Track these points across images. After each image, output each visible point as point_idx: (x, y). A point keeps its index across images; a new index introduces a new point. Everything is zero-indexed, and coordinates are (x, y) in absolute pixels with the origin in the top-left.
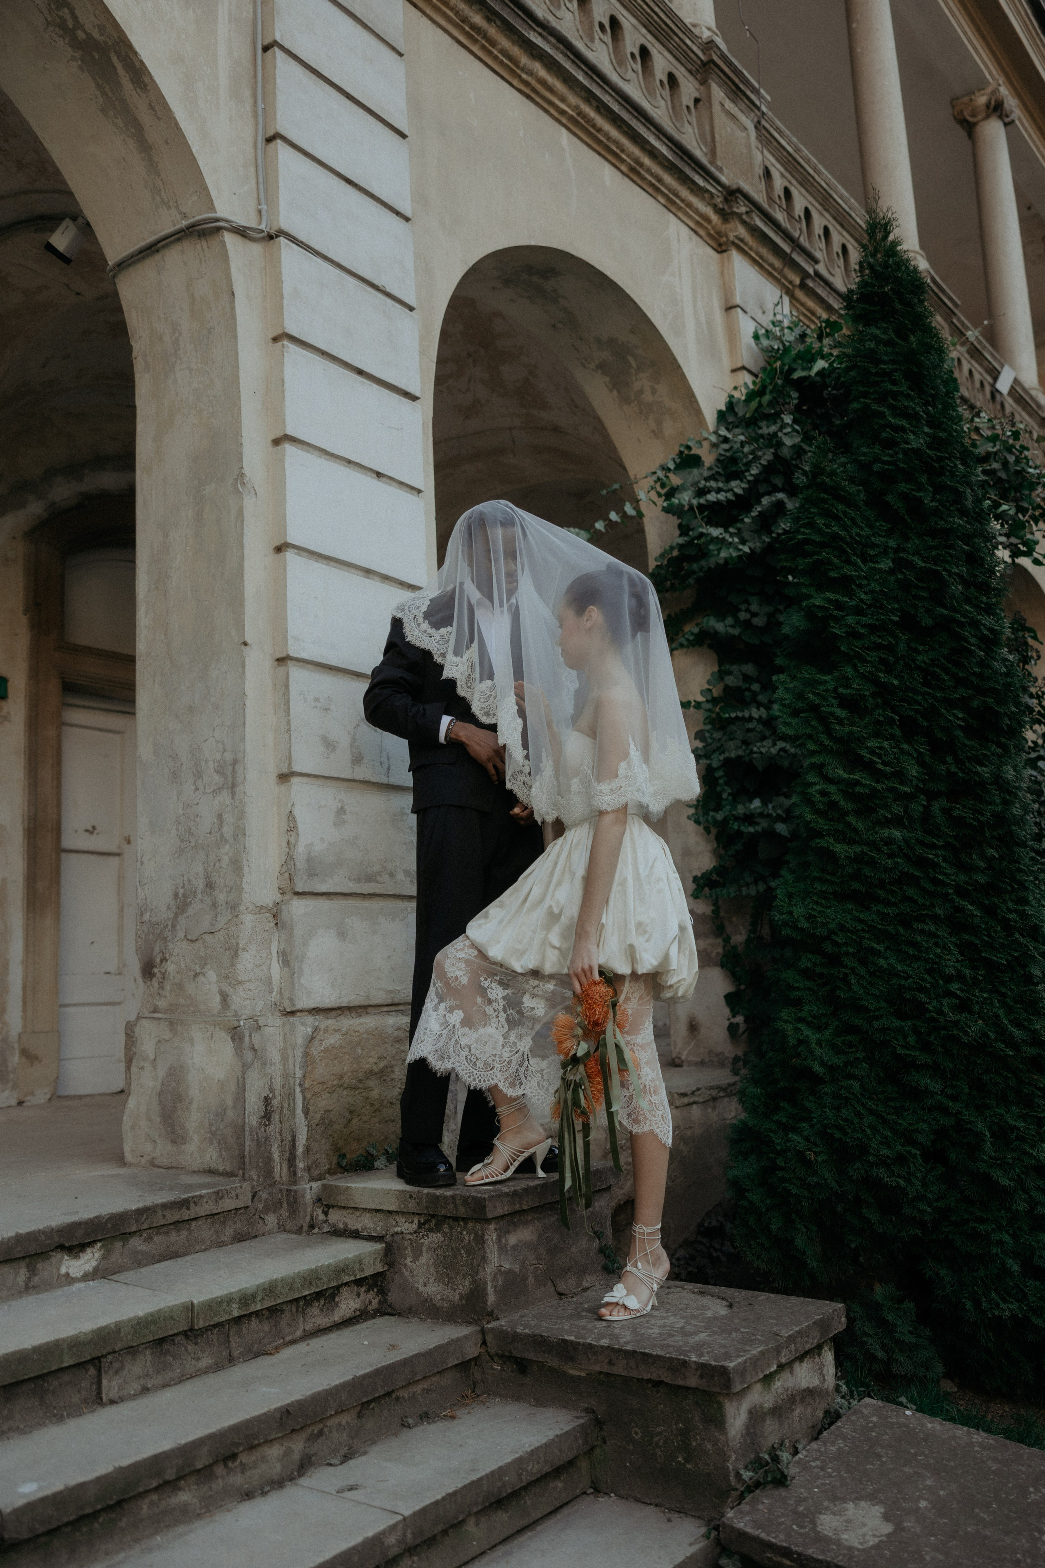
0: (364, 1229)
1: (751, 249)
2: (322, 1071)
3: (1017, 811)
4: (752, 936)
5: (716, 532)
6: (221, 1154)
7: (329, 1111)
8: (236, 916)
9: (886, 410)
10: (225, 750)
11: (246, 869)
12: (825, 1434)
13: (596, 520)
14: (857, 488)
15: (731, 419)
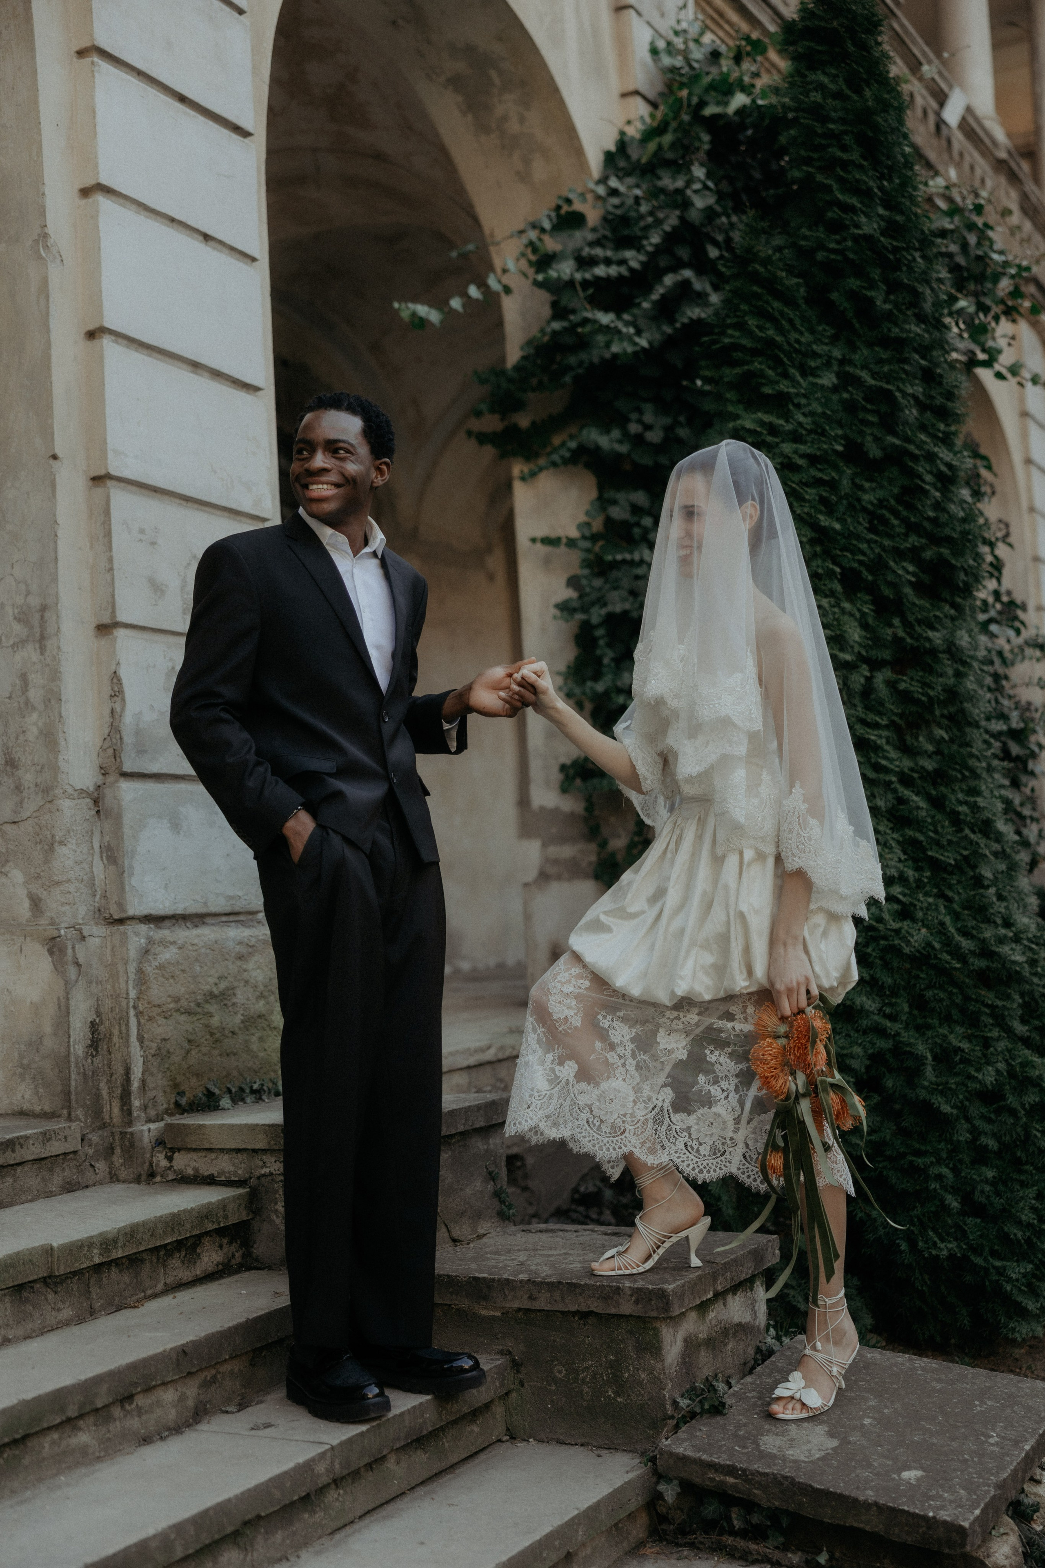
0: (222, 1173)
2: (158, 992)
3: (970, 684)
4: (636, 839)
5: (605, 318)
6: (37, 1091)
7: (165, 1040)
8: (50, 802)
9: (832, 182)
10: (28, 593)
11: (62, 742)
12: (759, 1368)
13: (453, 296)
14: (796, 280)
15: (622, 164)
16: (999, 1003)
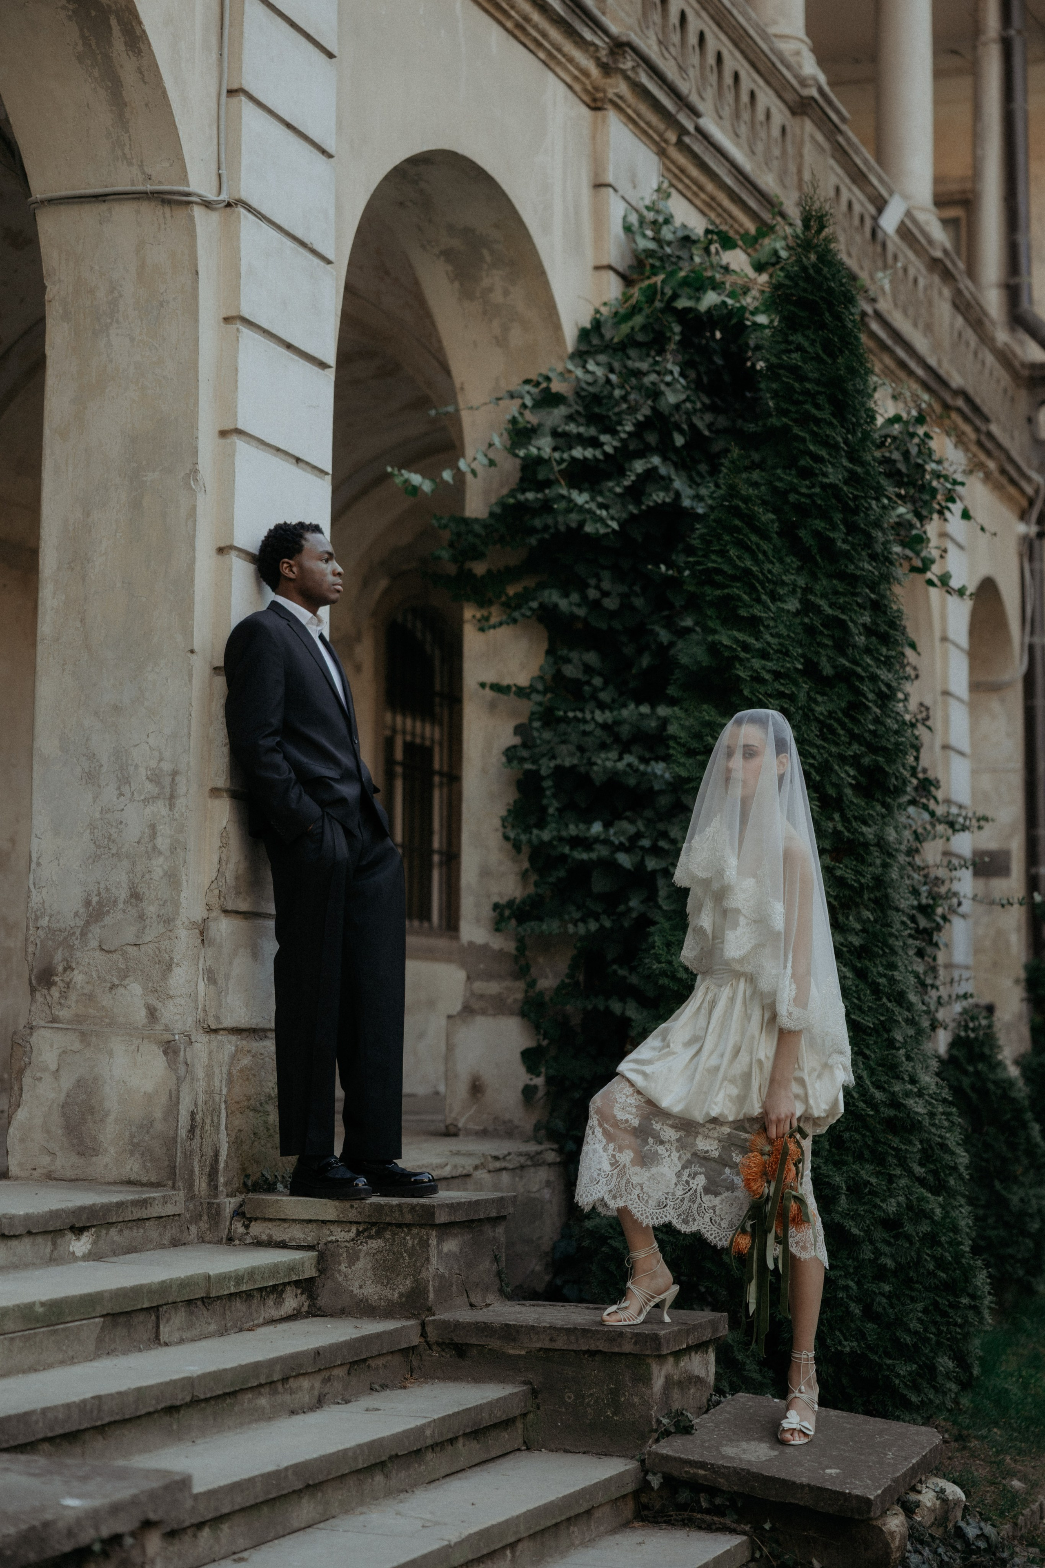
0: (293, 1239)
1: (629, 106)
2: (238, 1090)
3: (893, 873)
5: (581, 498)
6: (145, 1165)
8: (170, 931)
9: (807, 436)
10: (161, 760)
11: (184, 883)
13: (444, 469)
14: (771, 516)
15: (595, 341)
16: (903, 1147)
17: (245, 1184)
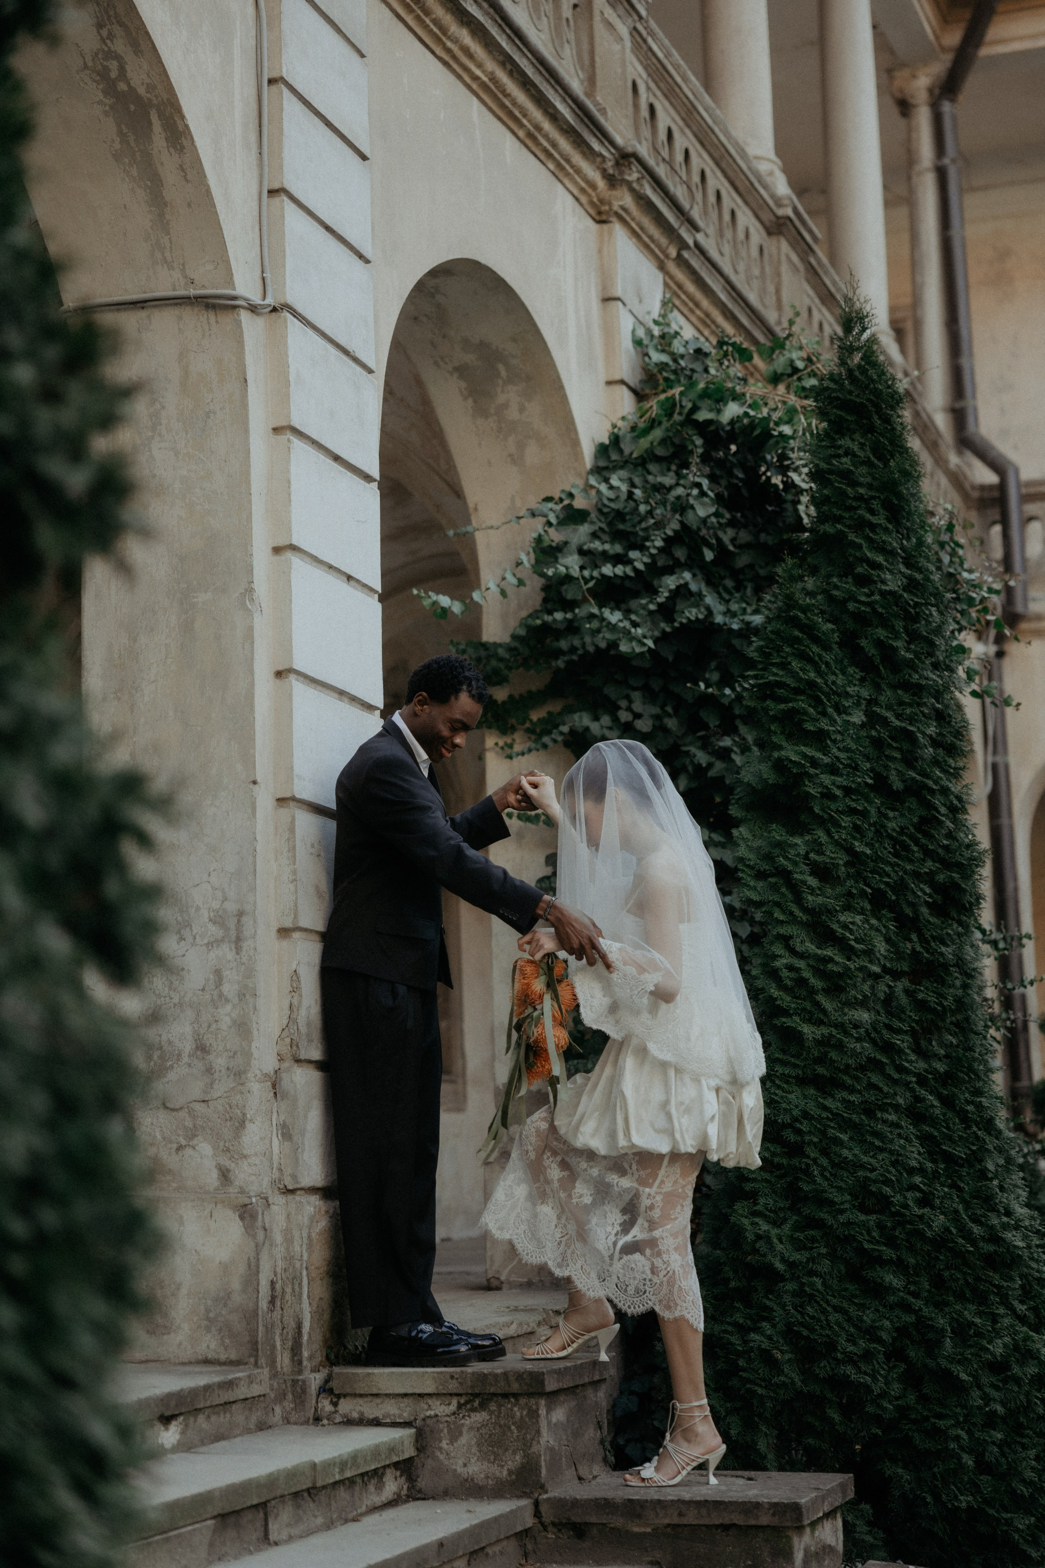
0: (388, 1415)
1: (635, 221)
2: (317, 1255)
5: (613, 617)
6: (223, 1342)
9: (863, 542)
10: (225, 899)
11: (255, 1032)
14: (830, 626)
15: (615, 456)
17: (327, 1357)
